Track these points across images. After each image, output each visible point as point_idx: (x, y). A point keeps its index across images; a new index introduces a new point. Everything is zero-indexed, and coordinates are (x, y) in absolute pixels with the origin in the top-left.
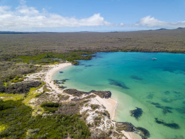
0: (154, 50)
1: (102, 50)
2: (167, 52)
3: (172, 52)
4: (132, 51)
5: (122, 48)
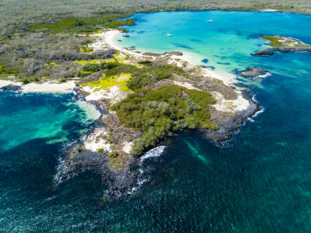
0: (203, 7)
1: (139, 11)
2: (219, 9)
3: (225, 10)
4: (177, 10)
5: (163, 6)
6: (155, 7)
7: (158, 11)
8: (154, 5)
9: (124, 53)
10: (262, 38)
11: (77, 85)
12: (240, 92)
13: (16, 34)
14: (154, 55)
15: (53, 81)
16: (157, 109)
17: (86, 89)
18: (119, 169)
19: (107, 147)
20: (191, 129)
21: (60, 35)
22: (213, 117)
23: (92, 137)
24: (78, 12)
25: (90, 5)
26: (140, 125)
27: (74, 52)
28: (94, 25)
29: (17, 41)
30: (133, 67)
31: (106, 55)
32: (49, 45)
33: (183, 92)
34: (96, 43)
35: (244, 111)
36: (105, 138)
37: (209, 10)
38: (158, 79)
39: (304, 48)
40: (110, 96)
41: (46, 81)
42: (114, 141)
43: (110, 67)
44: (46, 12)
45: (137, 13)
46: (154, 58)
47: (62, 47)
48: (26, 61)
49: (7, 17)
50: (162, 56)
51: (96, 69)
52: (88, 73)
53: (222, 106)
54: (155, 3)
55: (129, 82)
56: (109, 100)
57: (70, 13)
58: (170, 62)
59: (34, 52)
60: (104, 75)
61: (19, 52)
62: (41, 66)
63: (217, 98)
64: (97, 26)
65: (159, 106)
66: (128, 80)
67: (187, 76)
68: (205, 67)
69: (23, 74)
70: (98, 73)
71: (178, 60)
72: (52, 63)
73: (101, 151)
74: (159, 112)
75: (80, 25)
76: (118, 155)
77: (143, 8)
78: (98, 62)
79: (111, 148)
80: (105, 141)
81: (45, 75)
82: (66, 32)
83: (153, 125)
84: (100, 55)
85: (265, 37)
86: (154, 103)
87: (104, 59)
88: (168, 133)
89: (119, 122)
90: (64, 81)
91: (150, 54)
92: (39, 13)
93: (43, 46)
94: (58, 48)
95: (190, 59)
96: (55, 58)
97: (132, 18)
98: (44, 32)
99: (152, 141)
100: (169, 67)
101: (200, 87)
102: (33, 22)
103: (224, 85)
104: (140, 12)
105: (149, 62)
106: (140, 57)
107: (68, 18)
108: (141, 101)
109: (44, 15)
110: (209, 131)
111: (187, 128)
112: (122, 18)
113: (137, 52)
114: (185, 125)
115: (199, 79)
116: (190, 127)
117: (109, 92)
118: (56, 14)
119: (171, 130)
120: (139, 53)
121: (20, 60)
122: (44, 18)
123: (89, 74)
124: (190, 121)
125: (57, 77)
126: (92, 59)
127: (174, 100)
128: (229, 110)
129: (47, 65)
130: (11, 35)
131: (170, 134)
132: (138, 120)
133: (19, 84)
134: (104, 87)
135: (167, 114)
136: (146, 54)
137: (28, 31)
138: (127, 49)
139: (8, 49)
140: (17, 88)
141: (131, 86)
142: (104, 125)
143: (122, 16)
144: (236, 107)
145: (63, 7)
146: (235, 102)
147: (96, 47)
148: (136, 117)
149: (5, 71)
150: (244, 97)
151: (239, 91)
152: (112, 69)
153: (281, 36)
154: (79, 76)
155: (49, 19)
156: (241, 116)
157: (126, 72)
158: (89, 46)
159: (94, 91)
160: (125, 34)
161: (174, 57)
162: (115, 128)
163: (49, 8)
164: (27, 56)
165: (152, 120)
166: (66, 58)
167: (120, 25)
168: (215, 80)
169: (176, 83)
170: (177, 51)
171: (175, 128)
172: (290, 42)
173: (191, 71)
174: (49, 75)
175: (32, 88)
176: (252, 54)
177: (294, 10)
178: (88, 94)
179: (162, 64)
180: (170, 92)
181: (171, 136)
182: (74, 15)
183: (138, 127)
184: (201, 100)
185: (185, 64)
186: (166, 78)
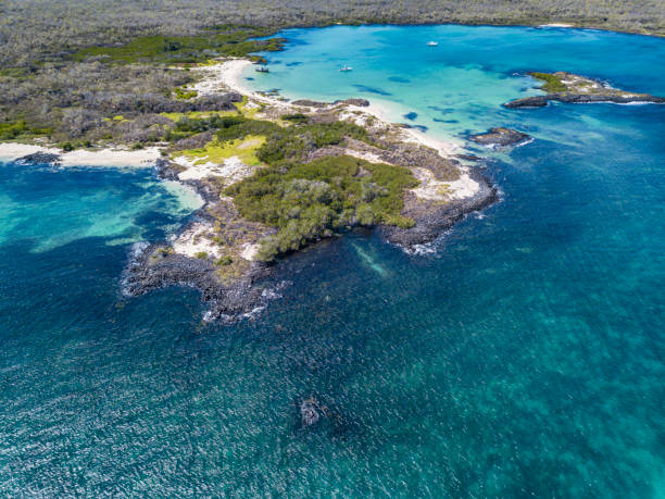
0: (424, 18)
1: (294, 23)
2: (456, 22)
3: (468, 24)
4: (371, 23)
5: (342, 15)
6: (328, 17)
7: (332, 25)
8: (325, 13)
9: (255, 101)
10: (530, 77)
11: (164, 154)
12: (466, 169)
13: (48, 65)
14: (315, 104)
15: (119, 147)
16: (306, 192)
17: (180, 161)
18: (233, 281)
19: (215, 251)
20: (366, 226)
21: (133, 67)
22: (407, 208)
23: (188, 237)
24: (169, 24)
25: (195, 12)
26: (275, 218)
27: (160, 98)
28: (201, 50)
29: (49, 76)
30: (271, 125)
31: (221, 103)
32: (112, 85)
33: (361, 168)
34: (204, 84)
35: (467, 199)
36: (210, 236)
37: (436, 24)
38: (316, 146)
39: (607, 95)
40: (224, 172)
41: (105, 147)
42: (226, 242)
43: (228, 124)
44: (106, 24)
45: (290, 27)
46: (313, 110)
47: (136, 89)
48: (67, 112)
49: (28, 33)
50: (330, 107)
51: (201, 127)
52: (184, 134)
53: (429, 190)
54: (326, 8)
55: (260, 149)
56: (222, 179)
57: (153, 27)
58: (343, 117)
59: (83, 97)
60: (215, 138)
61: (54, 97)
62: (96, 121)
63: (422, 179)
64: (206, 51)
65: (312, 186)
66: (259, 146)
67: (373, 142)
68: (409, 127)
69: (63, 134)
70: (204, 134)
71: (359, 113)
72: (118, 118)
73: (202, 256)
74: (310, 198)
75: (174, 49)
76: (231, 262)
77: (302, 18)
78: (205, 116)
79: (220, 252)
80: (209, 242)
81: (104, 137)
82: (145, 63)
83: (297, 217)
84: (210, 103)
85: (537, 74)
86: (303, 182)
87: (217, 110)
88: (323, 231)
89: (236, 212)
90: (139, 147)
91: (306, 103)
92: (91, 26)
93: (100, 86)
94: (128, 91)
95: (383, 112)
96: (123, 108)
97: (277, 36)
98: (102, 62)
99: (292, 242)
100: (341, 125)
101: (393, 160)
102: (79, 42)
103: (438, 157)
104: (296, 27)
105: (304, 117)
106: (287, 107)
107: (150, 36)
108: (279, 180)
109: (102, 29)
110: (398, 228)
111: (358, 224)
112: (257, 37)
113: (282, 100)
114: (355, 219)
115: (393, 146)
116: (363, 223)
117: (223, 165)
118: (126, 28)
119: (329, 226)
120: (286, 101)
121: (55, 111)
122: (101, 35)
123: (187, 136)
124: (364, 213)
125: (127, 140)
126: (194, 110)
127: (341, 178)
128: (440, 198)
129: (107, 119)
130: (36, 66)
131: (327, 232)
132: (271, 209)
133: (55, 151)
134: (214, 160)
135: (325, 200)
136: (299, 102)
137: (70, 59)
138: (263, 94)
139: (32, 92)
140: (52, 157)
141: (264, 156)
142: (210, 218)
143: (259, 33)
144: (454, 191)
145: (139, 14)
146: (453, 185)
147: (203, 89)
148: (268, 205)
149: (27, 129)
150: (471, 177)
151: (464, 166)
152: (232, 129)
153: (568, 73)
154: (168, 140)
155: (113, 38)
156: (460, 206)
157: (257, 134)
158: (190, 87)
159: (195, 165)
160: (260, 67)
161: (352, 108)
162: (230, 222)
163: (113, 16)
164: (69, 104)
165: (296, 209)
166: (143, 107)
167: (252, 49)
168: (422, 148)
169: (348, 152)
170: (357, 98)
171: (336, 223)
172: (581, 84)
173: (380, 133)
174: (112, 137)
175: (79, 158)
176: (503, 105)
177: (607, 25)
178: (184, 169)
179: (328, 120)
180: (336, 167)
181: (328, 237)
182: (163, 30)
183: (271, 221)
184: (392, 180)
185: (370, 121)
186: (332, 144)
